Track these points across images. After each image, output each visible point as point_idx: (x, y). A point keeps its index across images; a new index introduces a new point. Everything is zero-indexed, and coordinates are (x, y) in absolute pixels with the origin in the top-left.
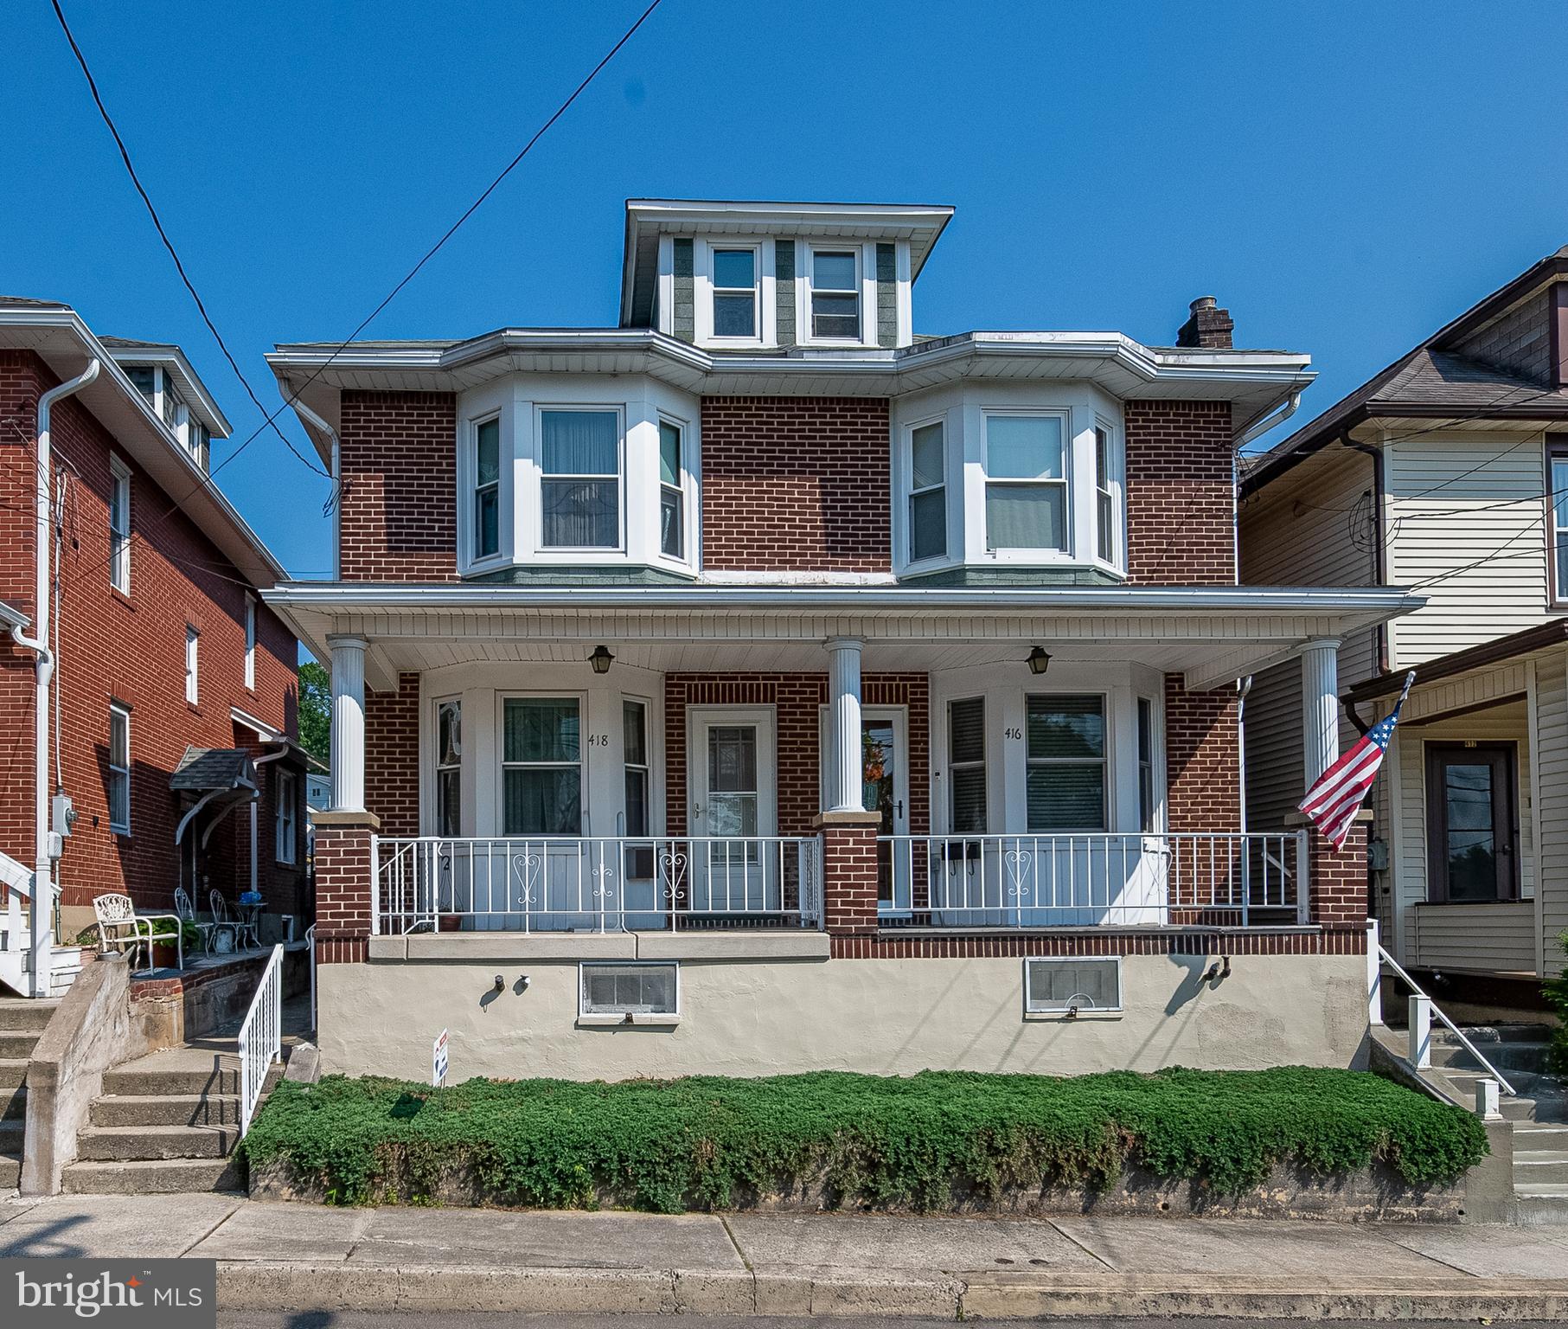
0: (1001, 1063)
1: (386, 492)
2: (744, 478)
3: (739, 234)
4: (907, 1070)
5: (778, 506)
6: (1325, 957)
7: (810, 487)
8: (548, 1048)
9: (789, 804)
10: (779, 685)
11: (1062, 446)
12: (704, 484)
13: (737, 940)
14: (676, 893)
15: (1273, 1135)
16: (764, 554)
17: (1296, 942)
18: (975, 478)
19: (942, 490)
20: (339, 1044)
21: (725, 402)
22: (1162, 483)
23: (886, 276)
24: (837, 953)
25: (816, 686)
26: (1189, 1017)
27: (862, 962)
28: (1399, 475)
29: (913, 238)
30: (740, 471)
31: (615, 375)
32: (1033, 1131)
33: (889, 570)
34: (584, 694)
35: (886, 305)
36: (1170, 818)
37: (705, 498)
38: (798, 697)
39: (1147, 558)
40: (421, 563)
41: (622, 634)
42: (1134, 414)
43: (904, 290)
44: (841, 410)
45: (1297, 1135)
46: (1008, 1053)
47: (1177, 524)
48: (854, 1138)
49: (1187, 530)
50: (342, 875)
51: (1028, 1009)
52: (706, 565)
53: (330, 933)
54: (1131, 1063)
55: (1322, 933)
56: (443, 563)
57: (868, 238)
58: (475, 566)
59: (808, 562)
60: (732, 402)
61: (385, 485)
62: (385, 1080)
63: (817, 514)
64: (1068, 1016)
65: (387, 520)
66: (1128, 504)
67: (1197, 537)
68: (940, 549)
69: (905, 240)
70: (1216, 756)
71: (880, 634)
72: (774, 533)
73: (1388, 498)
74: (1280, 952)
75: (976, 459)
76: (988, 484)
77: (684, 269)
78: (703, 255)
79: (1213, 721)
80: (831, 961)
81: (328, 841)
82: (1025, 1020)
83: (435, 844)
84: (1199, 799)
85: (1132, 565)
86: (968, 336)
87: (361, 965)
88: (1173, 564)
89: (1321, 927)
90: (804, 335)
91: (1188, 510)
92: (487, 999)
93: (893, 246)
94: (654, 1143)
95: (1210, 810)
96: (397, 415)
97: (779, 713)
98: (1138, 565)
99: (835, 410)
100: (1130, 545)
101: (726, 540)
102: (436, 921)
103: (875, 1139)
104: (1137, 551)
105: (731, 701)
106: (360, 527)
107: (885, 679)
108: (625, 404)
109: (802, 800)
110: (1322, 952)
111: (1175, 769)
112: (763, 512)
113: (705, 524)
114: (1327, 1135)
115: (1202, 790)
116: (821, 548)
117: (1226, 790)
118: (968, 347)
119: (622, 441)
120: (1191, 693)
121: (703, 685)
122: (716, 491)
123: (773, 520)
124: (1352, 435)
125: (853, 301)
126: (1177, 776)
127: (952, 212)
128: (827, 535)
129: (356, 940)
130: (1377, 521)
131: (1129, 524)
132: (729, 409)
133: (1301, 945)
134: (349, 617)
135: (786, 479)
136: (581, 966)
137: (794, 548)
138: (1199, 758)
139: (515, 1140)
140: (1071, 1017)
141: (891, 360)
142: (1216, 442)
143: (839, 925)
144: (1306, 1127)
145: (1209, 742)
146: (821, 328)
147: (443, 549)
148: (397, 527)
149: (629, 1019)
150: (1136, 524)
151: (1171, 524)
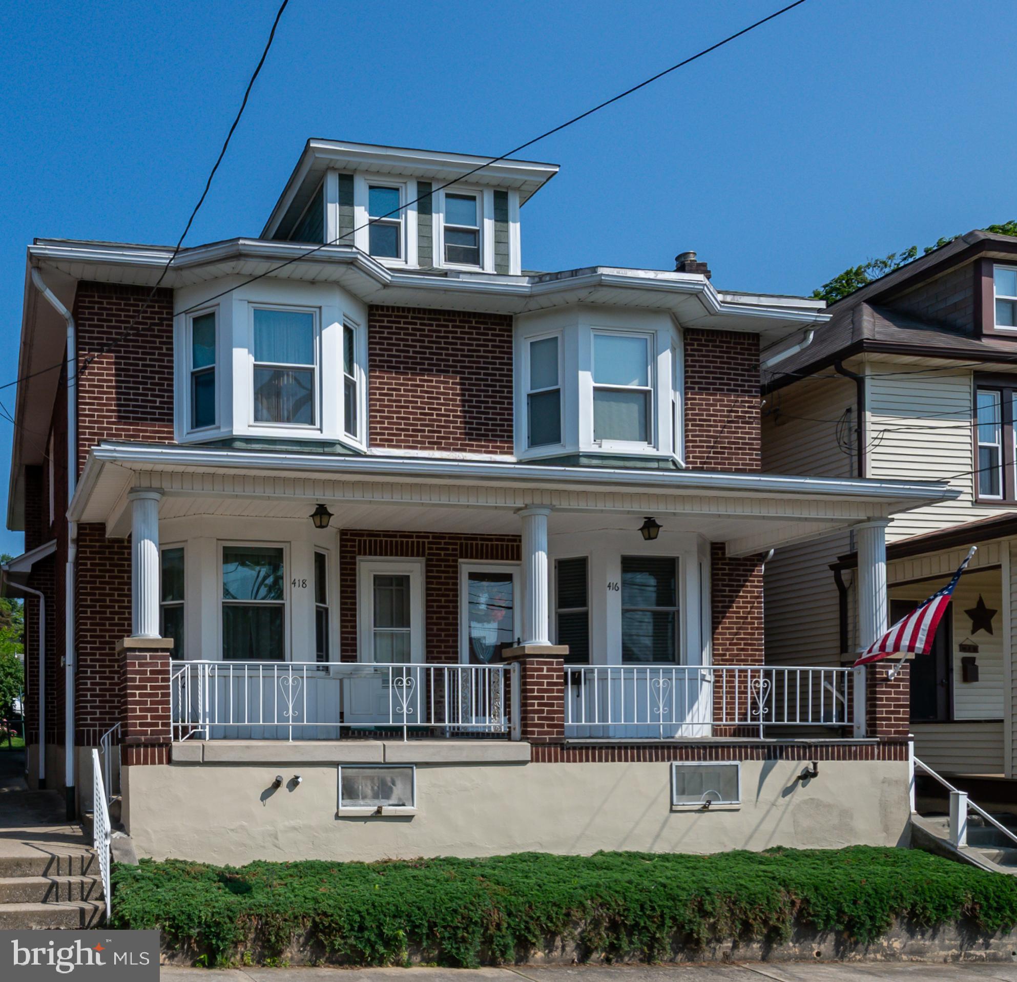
0: (653, 844)
1: (116, 369)
2: (402, 373)
3: (389, 174)
4: (586, 851)
5: (428, 398)
6: (880, 762)
7: (453, 383)
8: (314, 836)
9: (435, 639)
10: (429, 543)
11: (650, 360)
12: (370, 377)
13: (460, 748)
14: (407, 709)
15: (895, 898)
16: (417, 436)
17: (861, 751)
18: (586, 382)
19: (558, 391)
20: (147, 832)
21: (388, 310)
22: (711, 395)
23: (501, 217)
24: (535, 758)
25: (456, 544)
26: (786, 809)
27: (553, 766)
28: (876, 397)
29: (523, 188)
30: (399, 368)
31: (313, 283)
32: (730, 897)
33: (511, 453)
34: (288, 544)
35: (501, 241)
36: (714, 655)
37: (371, 388)
38: (442, 553)
39: (700, 452)
40: (146, 431)
41: (339, 496)
42: (691, 339)
43: (515, 229)
44: (476, 323)
45: (910, 898)
46: (658, 836)
47: (721, 427)
48: (602, 905)
49: (728, 432)
50: (149, 691)
51: (675, 802)
52: (372, 443)
53: (140, 739)
54: (746, 843)
55: (878, 744)
56: (163, 432)
57: (488, 185)
58: (189, 436)
59: (451, 444)
60: (393, 311)
61: (115, 363)
62: (185, 862)
63: (457, 406)
64: (703, 808)
65: (117, 393)
66: (686, 410)
67: (735, 438)
68: (555, 438)
69: (518, 189)
70: (747, 607)
71: (565, 504)
72: (425, 420)
73: (868, 414)
74: (850, 759)
75: (587, 369)
76: (595, 389)
77: (347, 199)
78: (361, 189)
79: (746, 581)
80: (530, 764)
81: (137, 662)
82: (672, 811)
83: (207, 666)
84: (735, 641)
85: (689, 457)
86: (594, 269)
87: (165, 767)
88: (717, 458)
89: (878, 739)
90: (439, 260)
91: (728, 416)
92: (266, 795)
93: (506, 194)
94: (455, 911)
95: (742, 650)
96: (125, 304)
97: (427, 565)
98: (694, 457)
99: (471, 322)
100: (687, 442)
101: (389, 423)
102: (207, 730)
103: (619, 905)
104: (693, 447)
105: (391, 555)
106: (95, 398)
107: (509, 540)
108: (320, 308)
109: (446, 636)
110: (879, 759)
111: (718, 618)
112: (417, 402)
113: (371, 409)
114: (931, 897)
115: (736, 634)
116: (461, 434)
117: (753, 634)
118: (595, 279)
119: (318, 338)
120: (730, 559)
121: (370, 541)
122: (380, 383)
123: (424, 409)
124: (845, 364)
125: (475, 235)
126: (720, 623)
127: (557, 170)
128: (466, 423)
129: (161, 745)
130: (860, 431)
131: (686, 425)
132: (390, 316)
133: (863, 754)
134: (151, 473)
135: (434, 376)
136: (340, 768)
137: (440, 432)
138: (735, 609)
139: (347, 911)
140: (705, 809)
141: (525, 284)
142: (749, 365)
143: (536, 736)
144: (916, 891)
145: (742, 597)
146: (452, 255)
147: (163, 420)
148: (125, 400)
149: (379, 811)
150: (692, 425)
151: (717, 426)
